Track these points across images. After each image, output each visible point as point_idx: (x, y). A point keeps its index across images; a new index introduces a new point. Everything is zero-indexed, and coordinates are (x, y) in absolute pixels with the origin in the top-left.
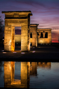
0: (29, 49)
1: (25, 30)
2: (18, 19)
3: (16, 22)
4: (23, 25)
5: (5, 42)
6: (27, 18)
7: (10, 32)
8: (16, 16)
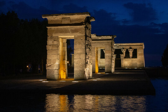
0: (89, 74)
1: (80, 43)
2: (69, 27)
3: (66, 32)
4: (76, 37)
5: (49, 65)
6: (84, 25)
7: (56, 48)
8: (66, 21)
